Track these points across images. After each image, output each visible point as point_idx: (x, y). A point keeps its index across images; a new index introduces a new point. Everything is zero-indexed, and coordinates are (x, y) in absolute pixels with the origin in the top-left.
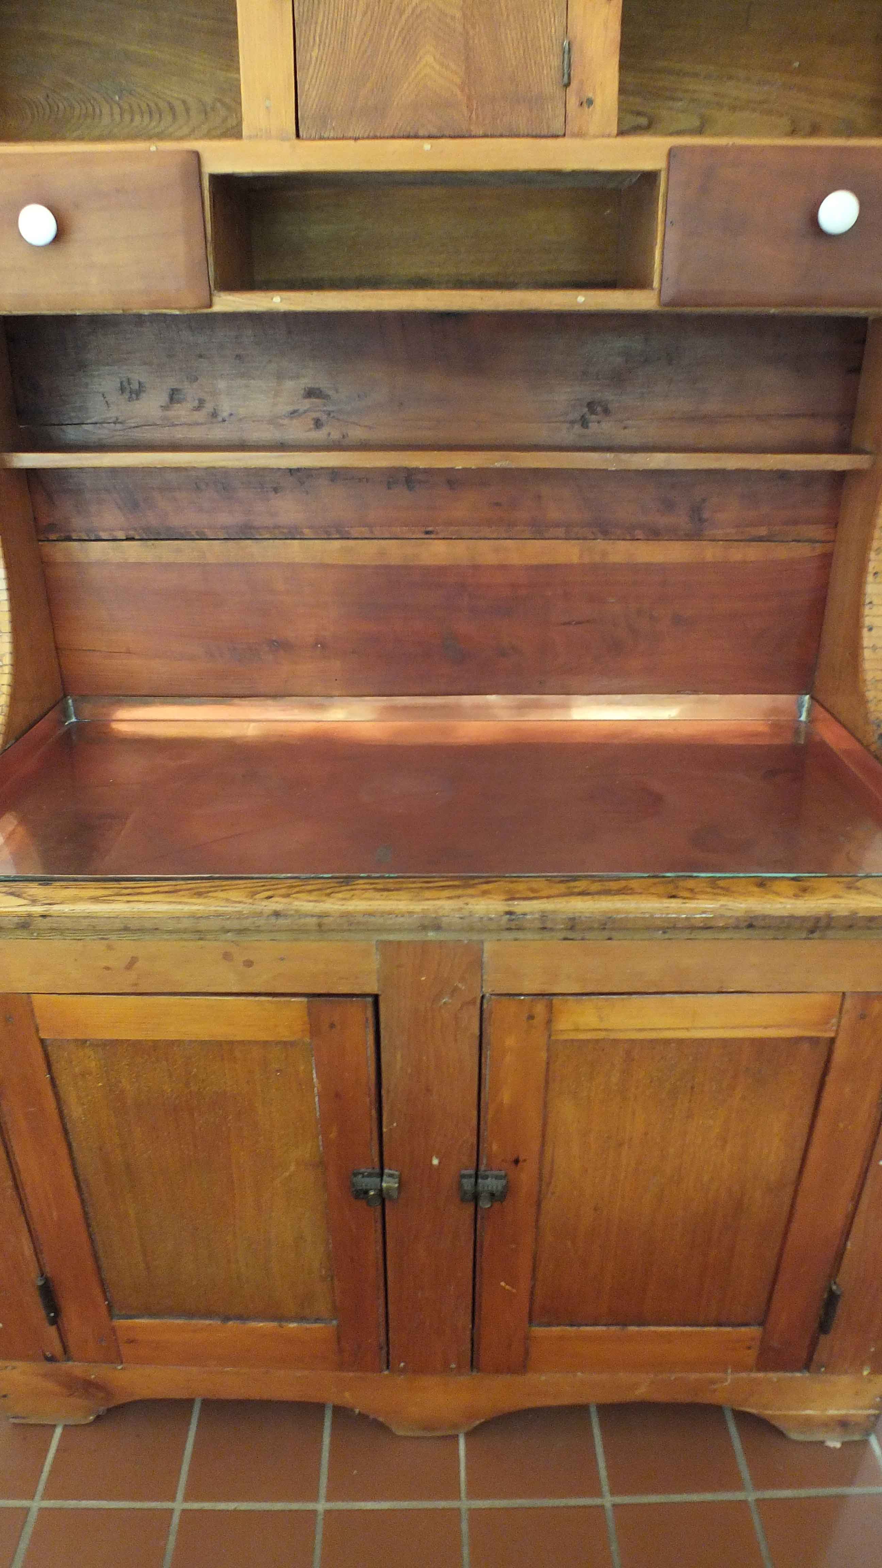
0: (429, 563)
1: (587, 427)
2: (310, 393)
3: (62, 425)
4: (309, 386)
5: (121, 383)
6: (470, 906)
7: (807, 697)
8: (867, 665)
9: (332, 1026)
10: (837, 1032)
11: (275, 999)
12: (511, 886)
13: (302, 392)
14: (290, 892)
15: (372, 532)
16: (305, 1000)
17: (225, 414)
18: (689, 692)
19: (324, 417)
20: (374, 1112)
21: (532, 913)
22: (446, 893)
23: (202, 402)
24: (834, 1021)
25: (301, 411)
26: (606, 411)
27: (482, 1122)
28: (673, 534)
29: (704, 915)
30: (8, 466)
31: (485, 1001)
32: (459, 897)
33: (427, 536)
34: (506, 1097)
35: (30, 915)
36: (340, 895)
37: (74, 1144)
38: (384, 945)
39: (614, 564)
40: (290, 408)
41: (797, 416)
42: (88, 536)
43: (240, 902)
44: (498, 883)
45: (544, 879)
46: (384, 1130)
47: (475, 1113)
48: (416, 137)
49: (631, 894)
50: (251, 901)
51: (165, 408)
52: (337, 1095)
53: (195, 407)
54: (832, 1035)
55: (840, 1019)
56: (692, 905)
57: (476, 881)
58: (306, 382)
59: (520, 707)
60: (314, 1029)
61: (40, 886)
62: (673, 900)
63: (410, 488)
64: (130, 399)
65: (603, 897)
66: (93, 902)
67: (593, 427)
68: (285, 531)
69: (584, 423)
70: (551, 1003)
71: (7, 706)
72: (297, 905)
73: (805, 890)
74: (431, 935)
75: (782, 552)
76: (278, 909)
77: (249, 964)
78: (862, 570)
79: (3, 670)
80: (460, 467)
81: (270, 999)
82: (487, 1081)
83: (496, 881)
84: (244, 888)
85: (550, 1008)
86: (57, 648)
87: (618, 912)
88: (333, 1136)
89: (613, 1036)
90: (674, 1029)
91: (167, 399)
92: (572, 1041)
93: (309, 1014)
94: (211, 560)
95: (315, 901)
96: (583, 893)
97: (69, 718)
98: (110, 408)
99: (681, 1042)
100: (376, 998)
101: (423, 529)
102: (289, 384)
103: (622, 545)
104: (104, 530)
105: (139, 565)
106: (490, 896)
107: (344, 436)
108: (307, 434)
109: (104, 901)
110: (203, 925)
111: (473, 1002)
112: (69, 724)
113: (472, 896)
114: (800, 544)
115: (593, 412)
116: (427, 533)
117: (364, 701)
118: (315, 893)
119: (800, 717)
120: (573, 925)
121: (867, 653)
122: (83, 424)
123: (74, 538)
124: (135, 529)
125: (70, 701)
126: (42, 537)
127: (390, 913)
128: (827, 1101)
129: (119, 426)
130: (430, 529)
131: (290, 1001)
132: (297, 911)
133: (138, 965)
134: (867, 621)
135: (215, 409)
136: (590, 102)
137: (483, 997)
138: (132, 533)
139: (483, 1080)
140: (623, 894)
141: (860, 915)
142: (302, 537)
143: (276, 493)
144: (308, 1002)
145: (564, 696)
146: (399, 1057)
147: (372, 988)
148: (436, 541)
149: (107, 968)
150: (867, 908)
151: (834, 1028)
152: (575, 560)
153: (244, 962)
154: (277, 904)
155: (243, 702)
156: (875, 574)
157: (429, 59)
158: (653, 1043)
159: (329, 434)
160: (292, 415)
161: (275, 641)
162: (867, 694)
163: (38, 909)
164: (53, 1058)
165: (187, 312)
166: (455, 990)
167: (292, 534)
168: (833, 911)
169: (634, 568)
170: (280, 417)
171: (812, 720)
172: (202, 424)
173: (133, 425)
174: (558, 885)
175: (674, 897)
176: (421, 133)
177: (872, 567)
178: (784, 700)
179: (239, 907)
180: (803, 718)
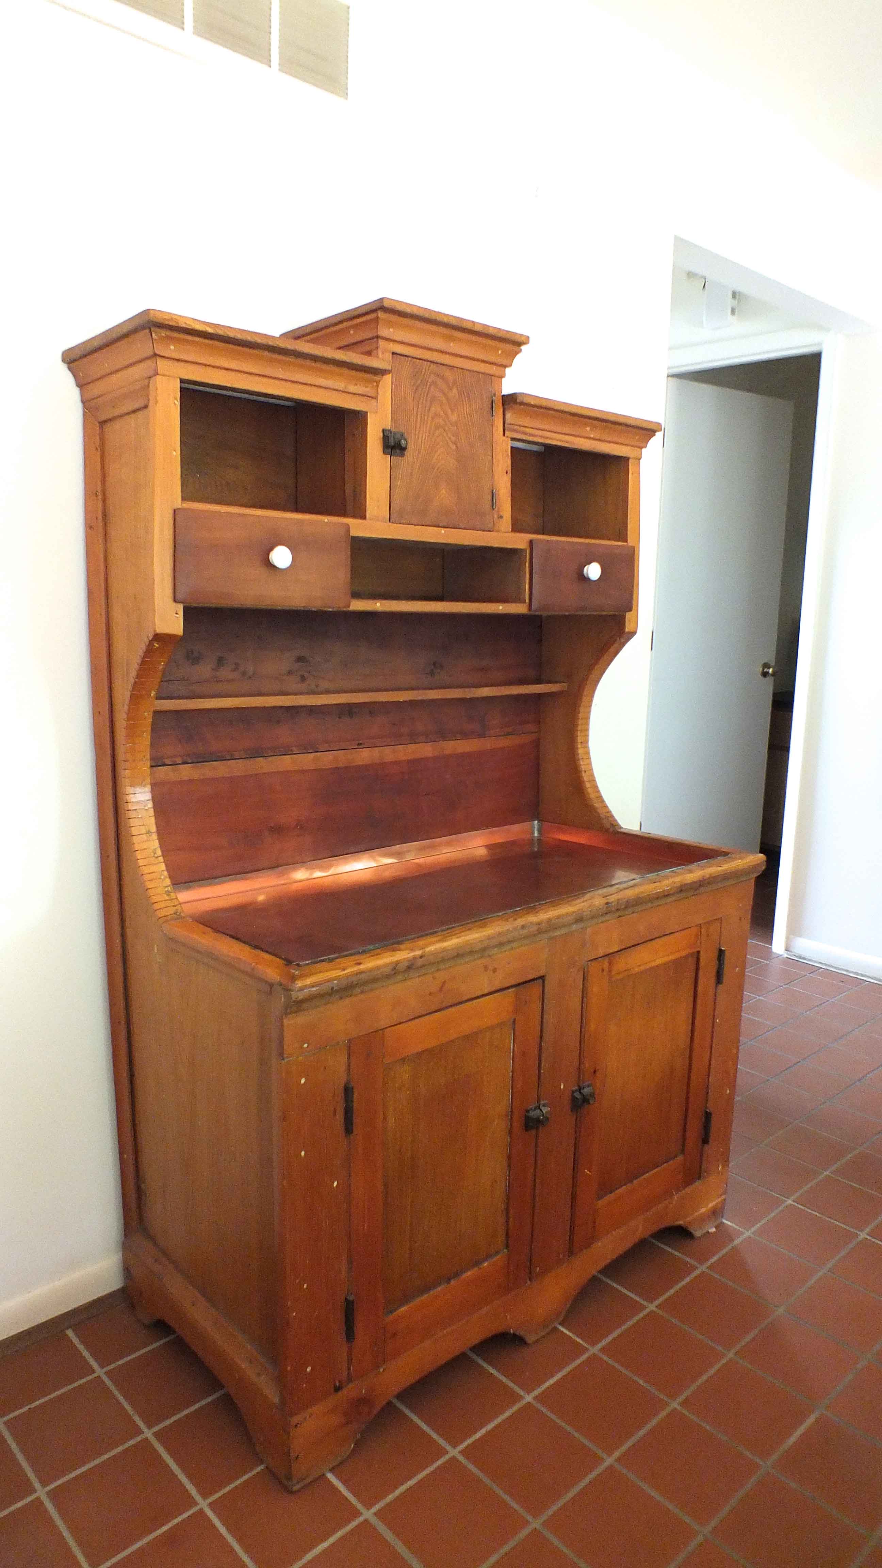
0: (359, 763)
1: (433, 675)
2: (299, 659)
4: (298, 655)
5: (189, 652)
7: (537, 821)
8: (589, 791)
9: (526, 1003)
10: (700, 947)
11: (502, 993)
13: (294, 659)
15: (330, 746)
17: (251, 673)
19: (306, 675)
20: (538, 1060)
21: (614, 901)
23: (237, 664)
24: (698, 941)
25: (293, 671)
26: (442, 667)
27: (581, 1050)
28: (473, 735)
31: (587, 968)
33: (359, 747)
39: (447, 755)
40: (287, 669)
46: (542, 1071)
47: (579, 1044)
48: (439, 526)
51: (214, 670)
53: (232, 669)
55: (701, 939)
58: (297, 652)
60: (518, 1008)
63: (351, 717)
64: (191, 665)
67: (436, 675)
68: (282, 749)
69: (432, 673)
75: (519, 740)
76: (523, 924)
77: (495, 970)
81: (500, 993)
85: (609, 962)
88: (519, 1086)
90: (650, 962)
91: (216, 663)
93: (517, 998)
94: (237, 773)
98: (179, 671)
100: (545, 977)
101: (357, 742)
102: (288, 654)
103: (450, 744)
104: (168, 758)
105: (192, 781)
107: (317, 686)
108: (296, 684)
114: (524, 735)
115: (436, 667)
116: (359, 744)
119: (533, 833)
120: (627, 904)
124: (189, 755)
128: (700, 989)
129: (184, 684)
130: (361, 742)
132: (531, 923)
133: (446, 986)
135: (245, 670)
136: (502, 517)
138: (187, 758)
139: (583, 1020)
142: (292, 752)
143: (277, 725)
144: (516, 990)
146: (551, 1015)
148: (363, 749)
149: (430, 994)
151: (699, 945)
152: (429, 755)
153: (493, 970)
157: (444, 491)
159: (309, 684)
160: (288, 674)
161: (273, 827)
165: (335, 610)
166: (575, 962)
167: (286, 751)
169: (457, 756)
170: (281, 675)
172: (238, 680)
173: (193, 683)
176: (441, 524)
179: (507, 926)
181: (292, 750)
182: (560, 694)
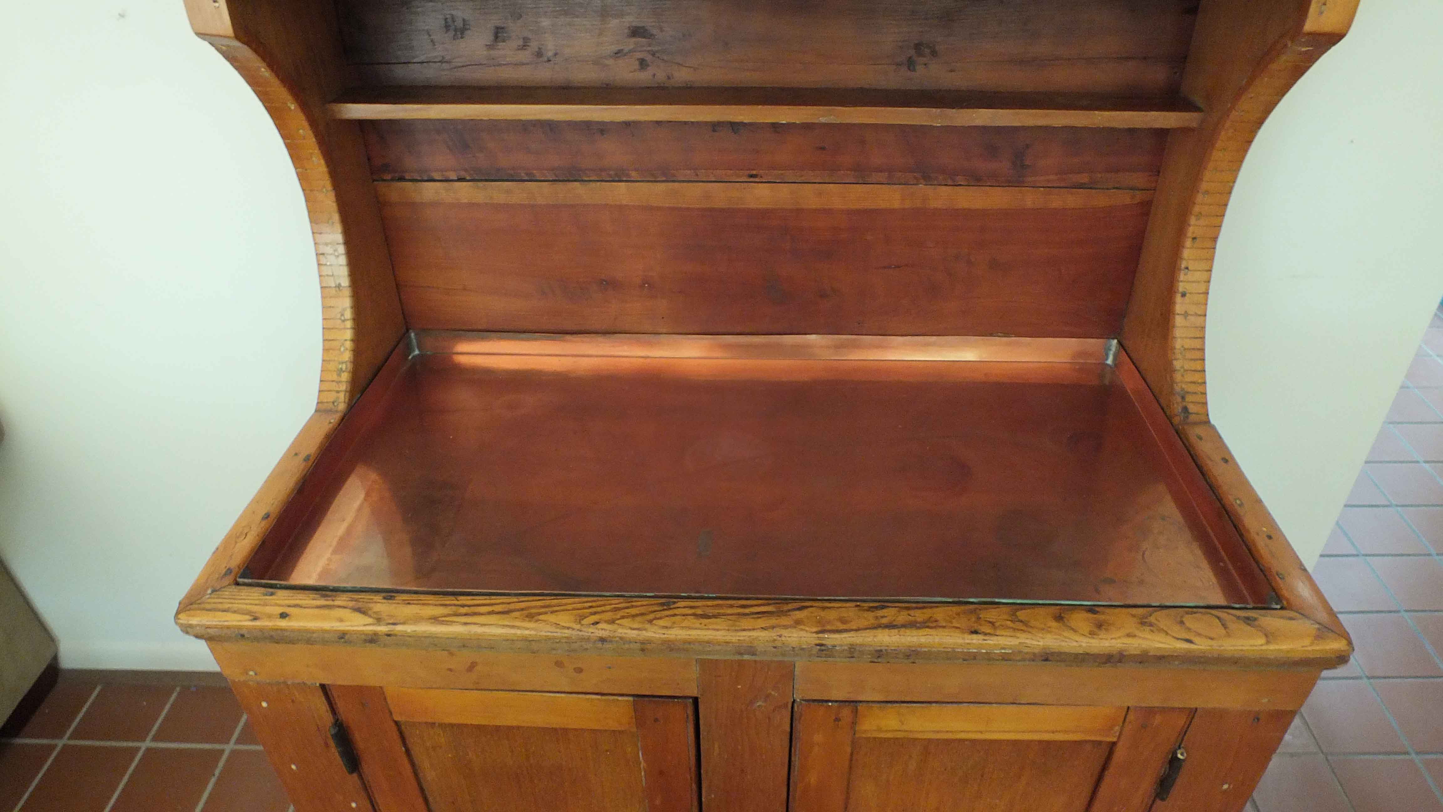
0: (753, 206)
1: (914, 70)
2: (636, 32)
3: (389, 64)
4: (634, 24)
5: (446, 19)
6: (783, 639)
7: (1116, 341)
8: (1178, 333)
9: (656, 720)
10: (1119, 737)
11: (604, 698)
12: (823, 614)
13: (626, 31)
14: (614, 617)
15: (696, 175)
16: (631, 699)
17: (550, 54)
18: (1002, 335)
19: (649, 58)
20: (694, 786)
21: (841, 645)
22: (761, 622)
23: (526, 40)
24: (1117, 728)
25: (626, 50)
26: (934, 53)
27: (790, 797)
28: (995, 180)
29: (1003, 651)
30: (338, 116)
31: (796, 705)
32: (773, 627)
33: (752, 179)
34: (813, 779)
35: (376, 634)
36: (661, 623)
37: (431, 799)
38: (702, 663)
39: (936, 209)
40: (615, 48)
41: (1128, 58)
42: (420, 176)
43: (568, 628)
44: (810, 609)
45: (853, 604)
46: (703, 799)
47: (785, 790)
49: (935, 627)
50: (578, 627)
51: (489, 47)
52: (661, 773)
53: (519, 46)
54: (1115, 740)
55: (1123, 727)
56: (992, 641)
57: (790, 606)
58: (631, 20)
59: (838, 347)
60: (640, 720)
61: (385, 601)
62: (975, 636)
63: (735, 131)
64: (455, 38)
65: (908, 632)
66: (433, 623)
67: (920, 69)
68: (612, 173)
69: (911, 64)
70: (857, 709)
71: (352, 340)
72: (621, 633)
73: (1100, 626)
74: (746, 657)
75: (1100, 200)
76: (604, 636)
77: (579, 670)
78: (1180, 232)
79: (345, 325)
80: (784, 122)
81: (599, 697)
82: (796, 768)
83: (807, 607)
84: (574, 609)
85: (855, 712)
86: (397, 285)
87: (921, 645)
88: (658, 802)
89: (911, 736)
90: (968, 732)
91: (492, 38)
92: (875, 738)
93: (635, 711)
94: (540, 201)
95: (638, 629)
96: (890, 626)
97: (414, 351)
98: (436, 47)
99: (974, 742)
100: (696, 700)
101: (748, 173)
102: (614, 23)
103: (945, 191)
104: (436, 171)
105: (472, 205)
106: (802, 627)
107: (669, 78)
108: (631, 75)
109: (443, 623)
110: (535, 646)
111: (786, 706)
112: (413, 357)
113: (786, 627)
114: (1120, 191)
115: (920, 54)
116: (752, 176)
117: (689, 339)
118: (639, 619)
119: (1107, 359)
120: (879, 655)
121: (1179, 321)
122: (409, 63)
123: (407, 178)
124: (466, 170)
125: (412, 335)
126: (375, 177)
127: (708, 642)
128: (1104, 790)
129: (445, 66)
130: (754, 172)
131: (618, 700)
132: (621, 638)
133: (478, 668)
134: (1181, 287)
135: (540, 49)
137: (794, 702)
138: (463, 174)
139: (792, 767)
140: (928, 627)
141: (1151, 654)
142: (629, 179)
143: (603, 134)
144: (634, 700)
145: (881, 337)
146: (716, 746)
147: (693, 691)
148: (760, 185)
149: (450, 670)
150: (1158, 648)
151: (1117, 734)
152: (896, 205)
153: (575, 669)
154: (604, 630)
155: (575, 339)
156: (1194, 239)
158: (948, 742)
159: (654, 75)
160: (617, 55)
161: (604, 280)
162: (1175, 363)
163: (383, 629)
164: (407, 734)
166: (768, 696)
167: (619, 176)
168: (1126, 651)
169: (956, 214)
170: (605, 58)
171: (1117, 363)
172: (528, 64)
173: (460, 64)
174: (866, 614)
175: (976, 632)
177: (1191, 231)
178: (1092, 344)
179: (567, 633)
180: (1110, 361)
181: (628, 175)
182: (1185, 131)
